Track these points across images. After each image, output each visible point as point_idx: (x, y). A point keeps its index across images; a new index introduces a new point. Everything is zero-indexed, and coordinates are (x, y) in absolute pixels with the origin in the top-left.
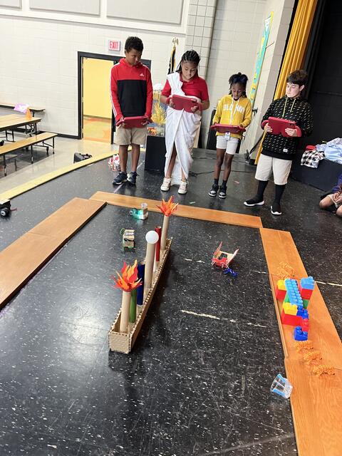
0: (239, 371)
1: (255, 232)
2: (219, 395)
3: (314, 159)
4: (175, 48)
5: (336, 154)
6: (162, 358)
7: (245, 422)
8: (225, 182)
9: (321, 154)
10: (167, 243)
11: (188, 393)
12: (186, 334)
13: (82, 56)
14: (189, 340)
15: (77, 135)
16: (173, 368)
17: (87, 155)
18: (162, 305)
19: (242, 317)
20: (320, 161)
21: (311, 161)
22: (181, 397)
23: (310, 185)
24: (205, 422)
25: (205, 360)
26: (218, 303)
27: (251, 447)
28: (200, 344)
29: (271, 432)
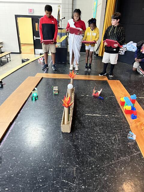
0: (114, 133)
2: (109, 142)
3: (123, 51)
4: (59, 9)
5: (131, 48)
6: (84, 133)
7: (121, 150)
9: (125, 49)
10: (73, 90)
11: (97, 143)
12: (90, 123)
13: (17, 16)
14: (92, 125)
15: (19, 52)
16: (89, 135)
18: (77, 113)
19: (109, 114)
20: (125, 52)
21: (121, 52)
22: (95, 145)
24: (106, 152)
25: (100, 131)
26: (99, 110)
27: (126, 158)
28: (96, 126)
29: (132, 152)
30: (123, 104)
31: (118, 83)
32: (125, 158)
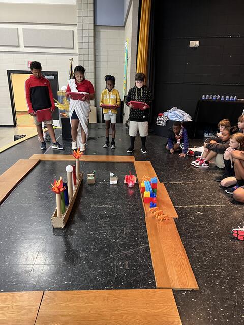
0: (122, 226)
1: (131, 164)
2: (113, 236)
3: (163, 121)
4: (71, 63)
5: (174, 117)
6: (82, 227)
7: (125, 244)
8: (113, 139)
9: (166, 118)
10: (80, 175)
11: (96, 238)
12: (94, 215)
13: (10, 72)
14: (96, 217)
15: (13, 125)
16: (88, 230)
17: (23, 135)
18: (80, 205)
19: (124, 203)
20: (167, 122)
21: (162, 122)
22: (93, 240)
23: (164, 136)
24: (106, 247)
25: (105, 224)
26: (111, 200)
27: (128, 253)
28: (102, 218)
29: (138, 246)
30: (144, 189)
31: (147, 165)
32: (126, 252)
